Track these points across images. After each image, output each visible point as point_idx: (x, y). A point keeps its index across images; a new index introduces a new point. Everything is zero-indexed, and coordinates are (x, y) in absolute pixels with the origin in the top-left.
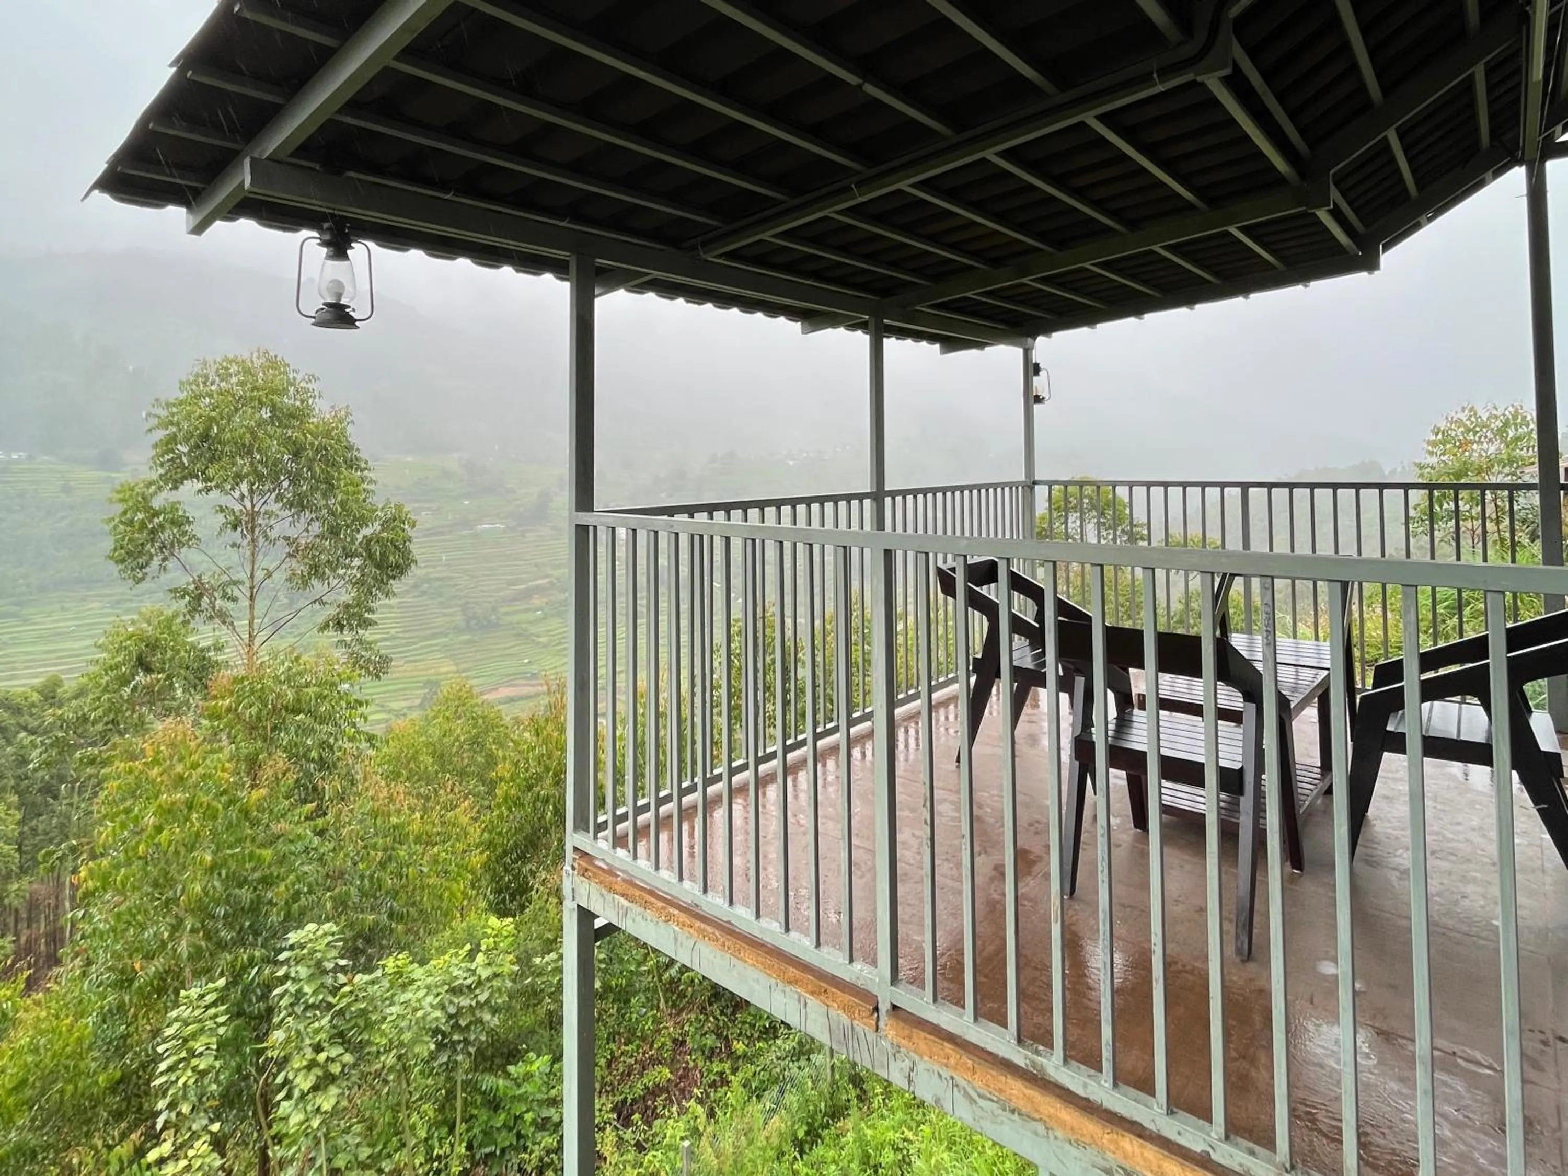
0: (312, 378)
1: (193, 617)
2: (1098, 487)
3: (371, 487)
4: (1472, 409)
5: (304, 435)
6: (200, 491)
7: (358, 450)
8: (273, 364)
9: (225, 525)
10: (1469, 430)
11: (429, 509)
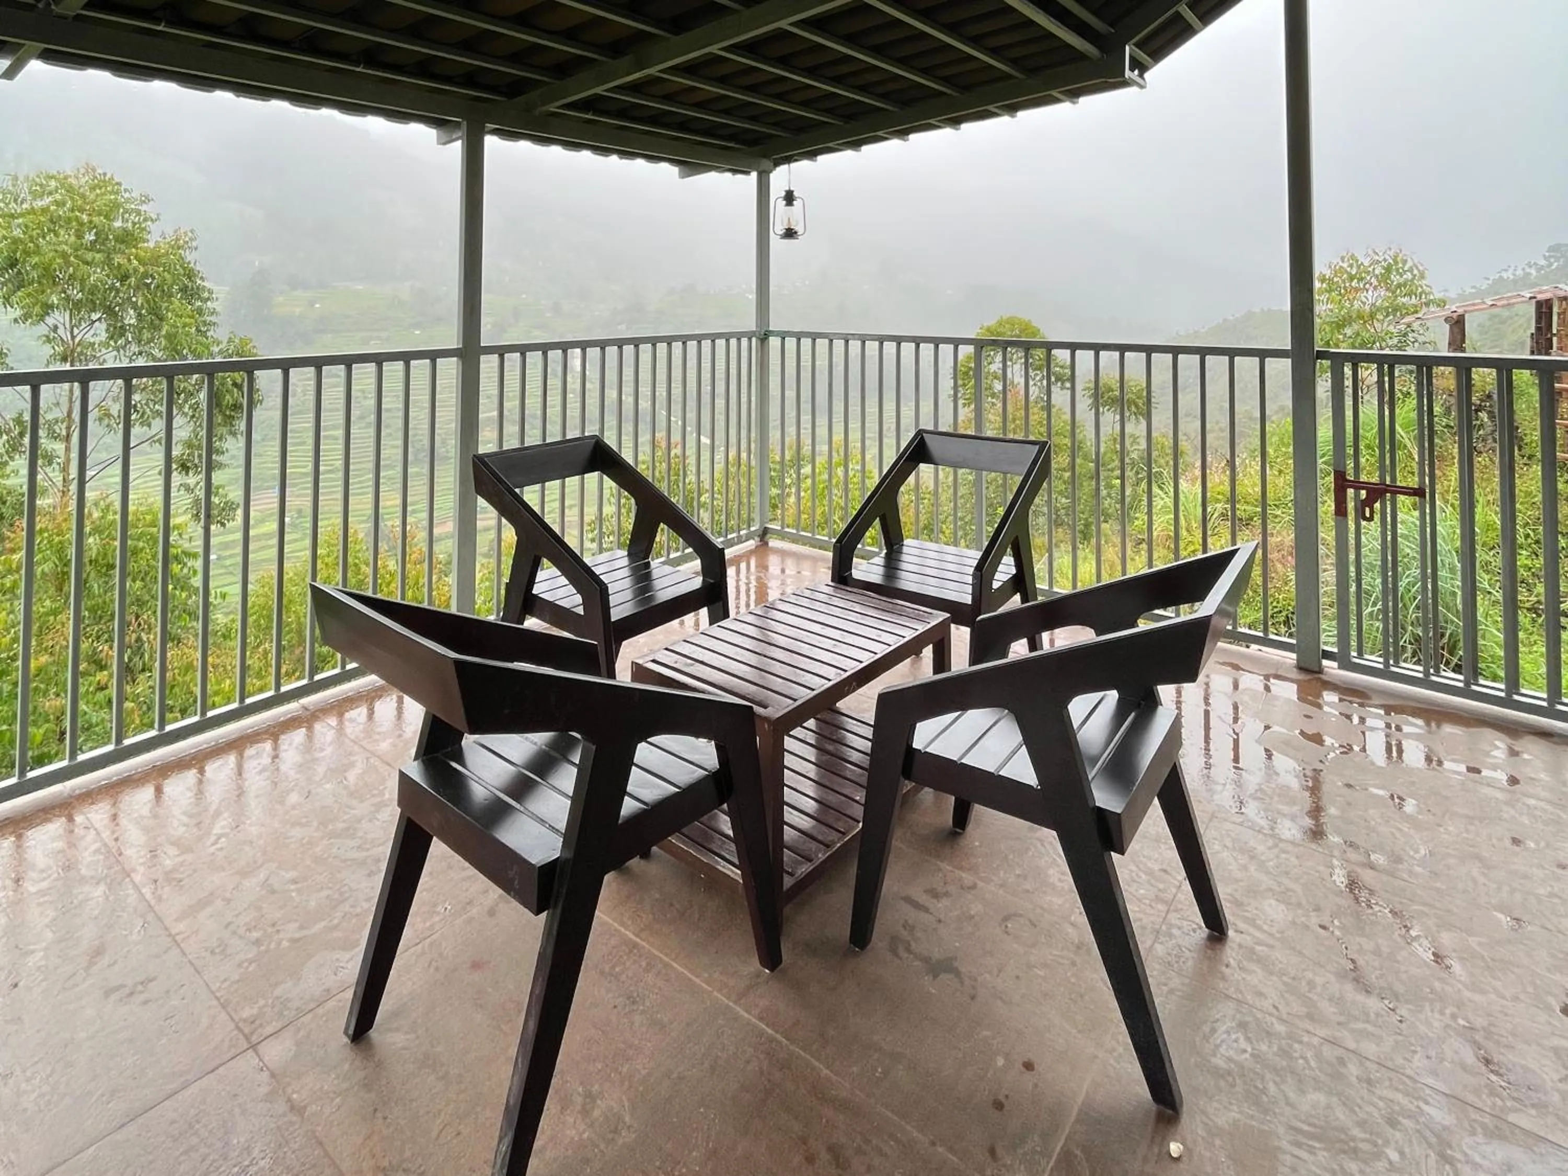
0: (146, 200)
1: (12, 458)
2: (831, 341)
3: (213, 319)
4: (1353, 257)
5: (129, 260)
6: (16, 320)
7: (202, 278)
8: (102, 183)
9: (53, 356)
10: (1351, 278)
11: (379, 338)
